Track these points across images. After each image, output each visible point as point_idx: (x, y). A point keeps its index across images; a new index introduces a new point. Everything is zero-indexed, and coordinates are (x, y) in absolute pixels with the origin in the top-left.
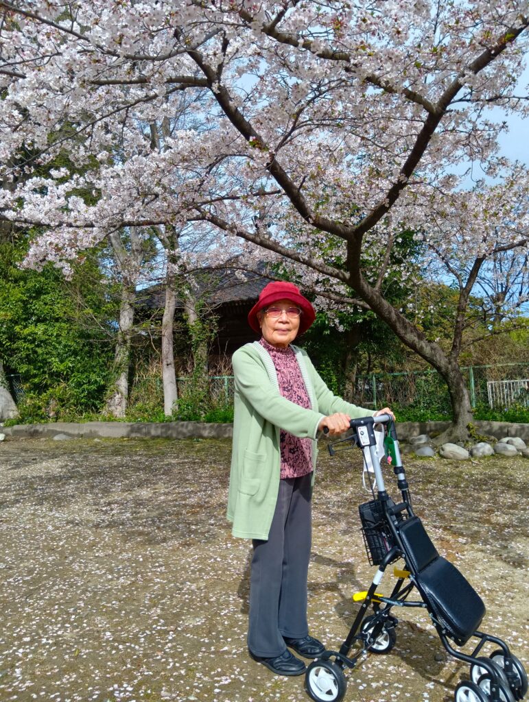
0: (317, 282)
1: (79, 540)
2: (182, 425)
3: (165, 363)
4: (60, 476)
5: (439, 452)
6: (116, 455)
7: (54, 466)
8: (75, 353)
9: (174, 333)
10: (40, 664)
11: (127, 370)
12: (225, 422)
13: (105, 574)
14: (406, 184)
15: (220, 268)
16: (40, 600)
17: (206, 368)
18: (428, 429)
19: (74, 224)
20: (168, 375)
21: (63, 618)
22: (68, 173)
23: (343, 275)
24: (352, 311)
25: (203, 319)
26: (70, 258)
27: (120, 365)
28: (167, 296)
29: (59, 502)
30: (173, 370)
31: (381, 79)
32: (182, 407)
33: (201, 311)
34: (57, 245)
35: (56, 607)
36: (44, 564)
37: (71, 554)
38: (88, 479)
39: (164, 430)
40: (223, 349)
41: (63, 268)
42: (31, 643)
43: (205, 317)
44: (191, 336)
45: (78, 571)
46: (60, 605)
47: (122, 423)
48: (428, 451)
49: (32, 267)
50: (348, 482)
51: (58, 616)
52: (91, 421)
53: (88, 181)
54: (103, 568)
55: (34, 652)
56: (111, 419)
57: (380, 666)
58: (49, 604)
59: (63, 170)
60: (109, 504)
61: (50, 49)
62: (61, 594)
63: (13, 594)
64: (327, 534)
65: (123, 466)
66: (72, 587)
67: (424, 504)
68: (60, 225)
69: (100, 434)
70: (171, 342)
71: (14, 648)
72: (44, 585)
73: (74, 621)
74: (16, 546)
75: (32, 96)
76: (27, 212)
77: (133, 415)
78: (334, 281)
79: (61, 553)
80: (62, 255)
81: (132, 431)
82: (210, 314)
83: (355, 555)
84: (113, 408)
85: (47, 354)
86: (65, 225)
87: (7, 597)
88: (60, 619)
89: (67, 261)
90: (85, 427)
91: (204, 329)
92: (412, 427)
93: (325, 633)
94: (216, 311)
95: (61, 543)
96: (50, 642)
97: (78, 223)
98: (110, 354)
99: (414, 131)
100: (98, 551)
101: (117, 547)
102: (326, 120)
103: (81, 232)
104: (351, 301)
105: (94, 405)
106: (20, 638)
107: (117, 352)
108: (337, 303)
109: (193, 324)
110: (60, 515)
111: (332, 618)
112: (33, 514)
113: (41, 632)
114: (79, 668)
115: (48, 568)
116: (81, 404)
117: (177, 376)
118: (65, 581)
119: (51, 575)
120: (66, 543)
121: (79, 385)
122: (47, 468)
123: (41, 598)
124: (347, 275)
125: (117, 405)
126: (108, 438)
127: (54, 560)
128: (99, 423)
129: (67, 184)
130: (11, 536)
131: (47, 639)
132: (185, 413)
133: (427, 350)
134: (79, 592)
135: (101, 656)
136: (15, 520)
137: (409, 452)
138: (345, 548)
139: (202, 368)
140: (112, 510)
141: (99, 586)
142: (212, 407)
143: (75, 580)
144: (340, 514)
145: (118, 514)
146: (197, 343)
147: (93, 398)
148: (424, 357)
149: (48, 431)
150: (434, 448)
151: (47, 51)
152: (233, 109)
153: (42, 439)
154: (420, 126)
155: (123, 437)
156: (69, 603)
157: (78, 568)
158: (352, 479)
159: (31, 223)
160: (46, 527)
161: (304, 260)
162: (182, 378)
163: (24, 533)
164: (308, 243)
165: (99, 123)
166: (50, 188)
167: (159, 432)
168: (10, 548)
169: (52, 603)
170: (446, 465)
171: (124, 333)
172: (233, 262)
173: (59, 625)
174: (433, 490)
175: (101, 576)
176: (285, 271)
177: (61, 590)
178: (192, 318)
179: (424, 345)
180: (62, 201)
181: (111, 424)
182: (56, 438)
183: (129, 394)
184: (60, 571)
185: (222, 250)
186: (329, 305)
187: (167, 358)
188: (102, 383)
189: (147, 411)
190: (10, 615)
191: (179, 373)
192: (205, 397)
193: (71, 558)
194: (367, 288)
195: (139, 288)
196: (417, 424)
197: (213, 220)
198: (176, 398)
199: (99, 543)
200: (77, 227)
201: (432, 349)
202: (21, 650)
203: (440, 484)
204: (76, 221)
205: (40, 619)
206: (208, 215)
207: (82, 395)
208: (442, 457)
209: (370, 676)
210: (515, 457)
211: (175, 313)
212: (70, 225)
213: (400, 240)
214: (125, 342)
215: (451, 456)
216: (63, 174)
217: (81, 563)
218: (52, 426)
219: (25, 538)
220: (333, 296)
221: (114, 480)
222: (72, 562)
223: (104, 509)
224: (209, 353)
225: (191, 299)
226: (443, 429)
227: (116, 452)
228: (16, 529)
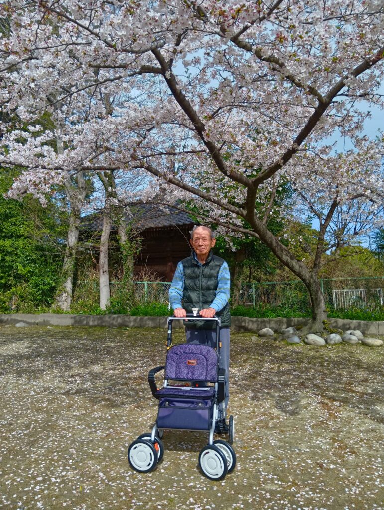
0: (221, 216)
1: (58, 403)
2: (114, 319)
3: (101, 271)
4: (29, 354)
5: (304, 340)
6: (67, 339)
7: (21, 347)
8: (34, 262)
9: (108, 249)
10: (57, 497)
11: (72, 276)
12: (146, 315)
13: (85, 428)
14: (297, 150)
15: (148, 202)
16: (41, 448)
17: (132, 275)
18: (293, 324)
19: (47, 167)
20: (104, 280)
21: (63, 462)
22: (42, 129)
23: (242, 212)
24: (244, 237)
25: (131, 239)
26: (44, 192)
27: (67, 271)
28: (104, 222)
29: (34, 374)
30: (108, 276)
31: (296, 77)
32: (114, 304)
33: (130, 233)
34: (35, 182)
35: (56, 454)
36: (36, 421)
37: (55, 413)
38: (51, 356)
39: (99, 322)
40: (144, 262)
41: (39, 198)
42: (44, 481)
43: (132, 238)
44: (122, 252)
45: (63, 426)
46: (58, 452)
47: (68, 315)
48: (296, 339)
49: (16, 197)
50: (244, 361)
51: (58, 461)
52: (44, 313)
53: (56, 135)
54: (82, 424)
55: (48, 488)
56: (59, 312)
57: (306, 495)
58: (49, 452)
59: (38, 126)
60: (72, 376)
61: (66, 40)
62: (56, 444)
63: (19, 444)
64: (240, 399)
65: (74, 347)
66: (63, 438)
67: (303, 378)
68: (37, 167)
69: (52, 322)
70: (107, 256)
71: (32, 486)
72: (41, 437)
73: (73, 465)
74: (10, 407)
75: (45, 73)
76: (13, 156)
77: (76, 309)
78: (234, 215)
79: (47, 412)
80: (39, 190)
81: (76, 322)
82: (137, 236)
83: (265, 415)
84: (61, 303)
85: (12, 262)
86: (40, 167)
87: (15, 446)
88: (60, 463)
89: (43, 193)
90: (40, 318)
91: (132, 247)
92: (281, 322)
93: (260, 472)
94: (141, 234)
95: (45, 405)
96: (58, 480)
97: (50, 167)
98: (60, 263)
99: (307, 114)
100: (74, 411)
101: (88, 409)
102: (245, 104)
103: (53, 173)
104: (244, 230)
105: (46, 301)
106: (34, 477)
107: (65, 262)
108: (233, 231)
109: (124, 243)
110: (38, 384)
111: (262, 461)
112: (16, 383)
113: (49, 473)
114: (86, 500)
115: (40, 424)
116: (37, 300)
117: (110, 281)
118: (56, 434)
119: (44, 429)
120: (48, 405)
121: (37, 285)
122: (18, 348)
123: (42, 447)
124: (245, 212)
125: (64, 302)
126: (57, 326)
127: (43, 418)
128: (51, 315)
129: (42, 137)
130: (4, 399)
131: (56, 478)
132: (116, 308)
133: (297, 267)
134: (69, 442)
135: (100, 490)
136: (4, 387)
137: (282, 340)
138: (256, 410)
139: (129, 276)
140: (76, 380)
141: (83, 438)
142: (135, 305)
143: (64, 433)
144: (245, 385)
145: (82, 383)
146: (126, 256)
147: (46, 296)
148: (295, 272)
149: (12, 319)
150: (300, 337)
151: (64, 41)
152: (179, 91)
153: (7, 326)
154: (313, 110)
155: (68, 326)
156: (65, 450)
157: (63, 424)
158: (247, 359)
159: (15, 165)
160: (29, 393)
161: (214, 200)
162: (112, 283)
163: (14, 397)
164: (214, 188)
165: (75, 94)
166: (30, 140)
167: (96, 323)
168: (7, 409)
169: (51, 451)
170: (310, 350)
171: (71, 248)
172: (158, 199)
173: (61, 468)
174: (305, 367)
175: (83, 430)
176: (195, 206)
177: (55, 441)
178: (123, 238)
179: (294, 264)
180: (38, 150)
181: (59, 315)
182: (18, 325)
183: (73, 293)
184: (50, 426)
185: (152, 190)
186: (227, 232)
187: (103, 267)
188: (54, 285)
189: (86, 306)
190: (21, 460)
191: (111, 279)
192: (131, 296)
193: (55, 416)
194: (257, 221)
195: (83, 215)
196: (285, 320)
197: (149, 169)
198: (109, 296)
199: (73, 405)
200: (49, 169)
201: (300, 267)
202: (38, 487)
203: (310, 363)
204: (49, 165)
205: (46, 463)
206: (146, 165)
207: (38, 293)
208: (307, 343)
209: (301, 503)
210: (356, 344)
211: (110, 235)
212: (44, 167)
213: (280, 189)
214: (71, 255)
215: (313, 342)
216: (38, 129)
217: (64, 420)
218: (15, 316)
219: (16, 401)
220: (231, 226)
221: (71, 358)
222: (58, 419)
223: (70, 379)
224: (135, 264)
225: (123, 225)
226: (305, 324)
227: (67, 336)
228: (6, 394)
